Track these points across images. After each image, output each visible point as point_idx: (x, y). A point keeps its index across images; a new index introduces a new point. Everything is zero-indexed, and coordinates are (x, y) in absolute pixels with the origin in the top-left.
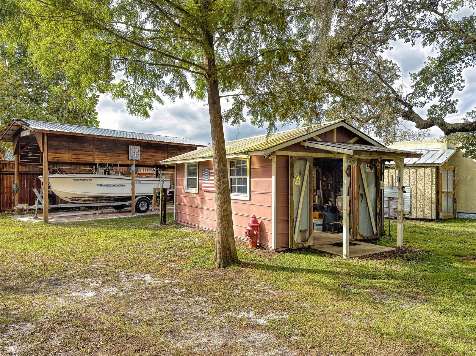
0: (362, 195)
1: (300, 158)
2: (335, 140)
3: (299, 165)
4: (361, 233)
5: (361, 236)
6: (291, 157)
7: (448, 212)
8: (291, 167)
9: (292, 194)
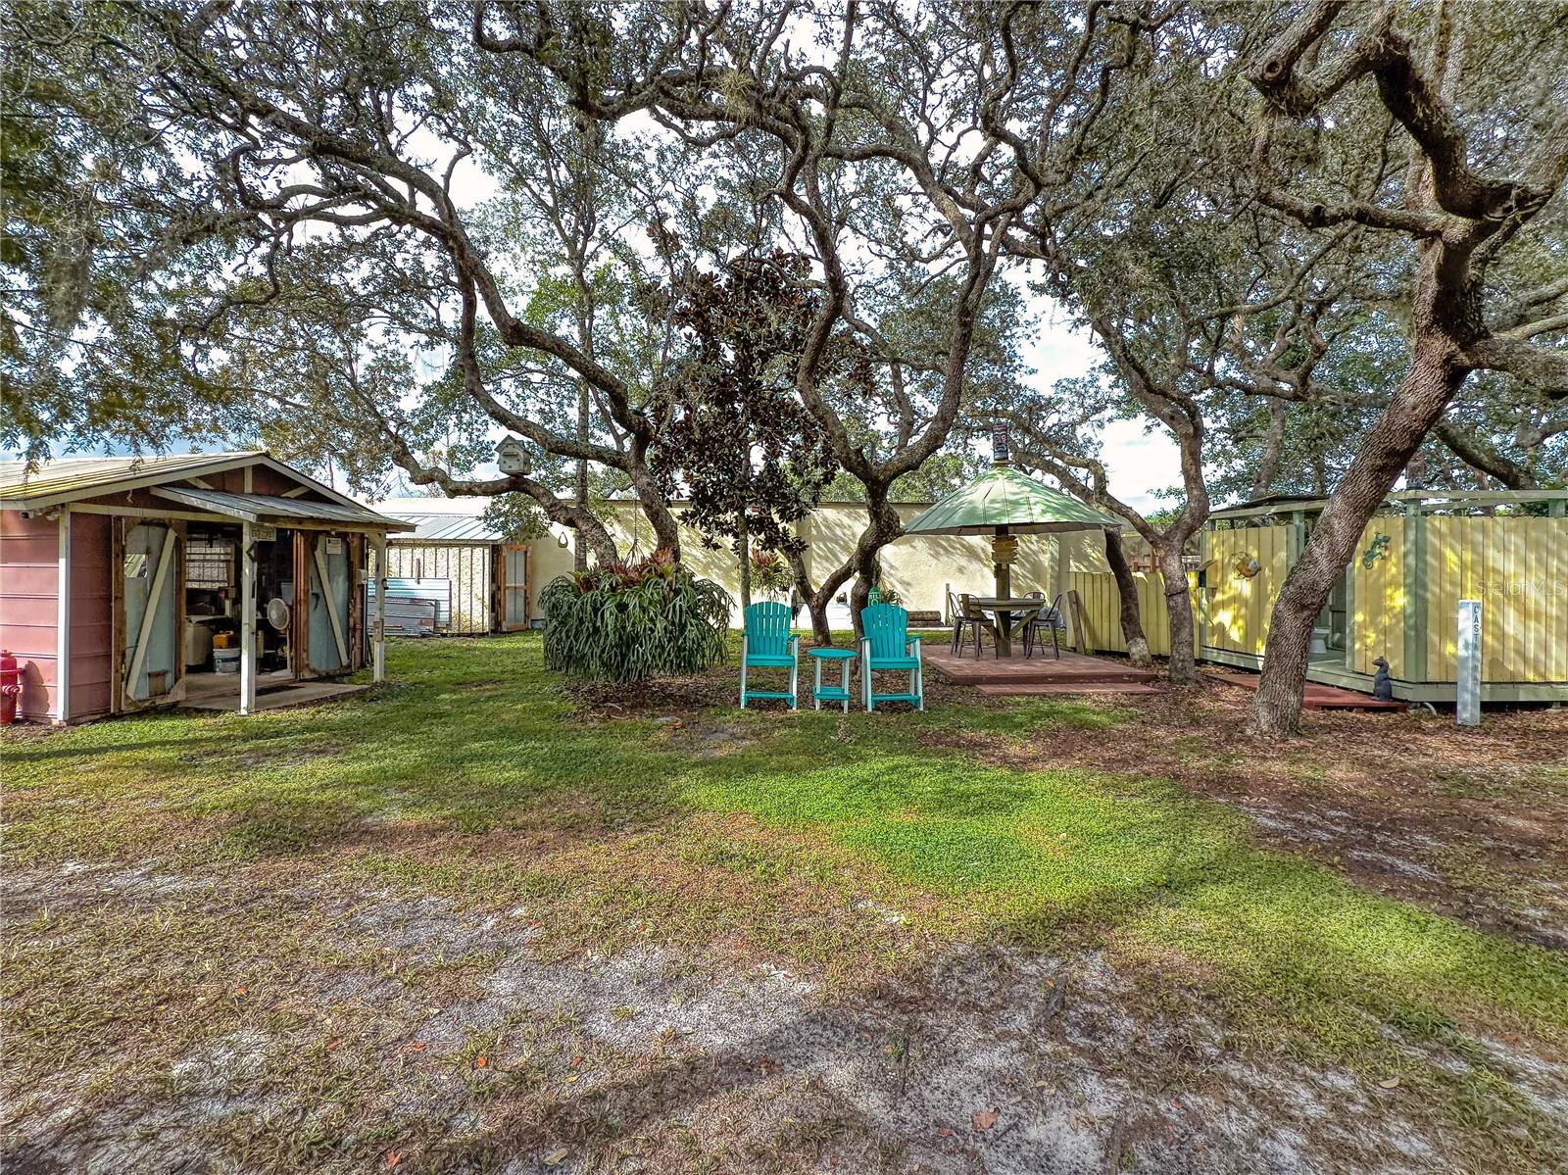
0: (316, 596)
1: (145, 523)
2: (248, 489)
3: (143, 536)
4: (314, 665)
5: (313, 671)
6: (119, 518)
7: (516, 620)
8: (118, 540)
9: (120, 598)
